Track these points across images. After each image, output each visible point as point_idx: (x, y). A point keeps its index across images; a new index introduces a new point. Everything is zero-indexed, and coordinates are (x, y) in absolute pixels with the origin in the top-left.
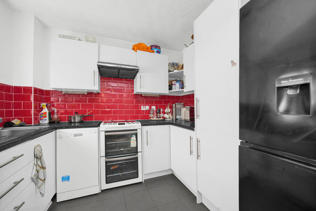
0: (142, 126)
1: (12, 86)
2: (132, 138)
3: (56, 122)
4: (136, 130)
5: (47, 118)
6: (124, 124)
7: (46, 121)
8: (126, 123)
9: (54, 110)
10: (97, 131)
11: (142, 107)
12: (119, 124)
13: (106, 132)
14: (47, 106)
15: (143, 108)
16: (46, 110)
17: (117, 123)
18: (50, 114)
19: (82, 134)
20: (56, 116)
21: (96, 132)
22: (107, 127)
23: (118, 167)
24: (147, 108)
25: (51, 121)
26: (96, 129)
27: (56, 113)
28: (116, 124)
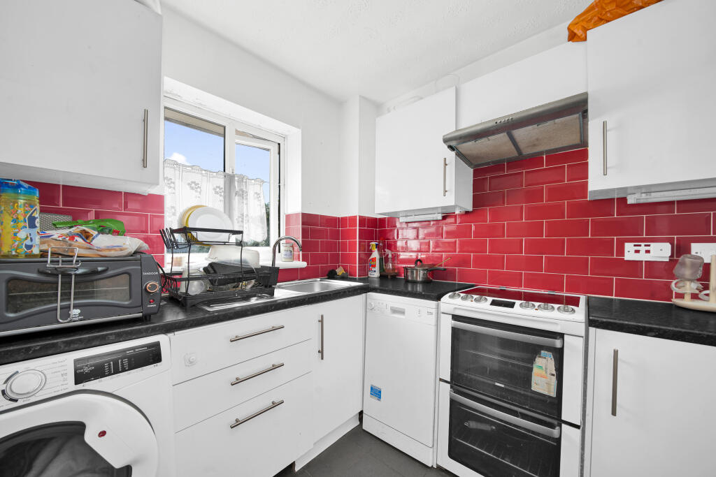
0: (592, 330)
1: (339, 218)
2: (539, 362)
3: (389, 277)
4: (561, 336)
5: (377, 268)
6: (512, 305)
7: (375, 274)
8: (518, 302)
9: (388, 255)
10: (434, 311)
11: (629, 247)
12: (494, 303)
13: (455, 317)
14: (377, 246)
15: (637, 251)
16: (376, 254)
17: (490, 299)
18: (381, 260)
19: (404, 310)
20: (391, 265)
21: (431, 313)
22: (456, 306)
23: (492, 430)
24: (660, 251)
25: (384, 274)
26: (432, 304)
27: (390, 260)
28: (486, 299)
